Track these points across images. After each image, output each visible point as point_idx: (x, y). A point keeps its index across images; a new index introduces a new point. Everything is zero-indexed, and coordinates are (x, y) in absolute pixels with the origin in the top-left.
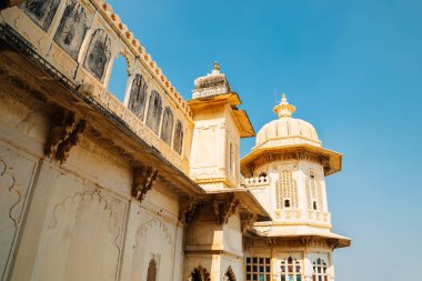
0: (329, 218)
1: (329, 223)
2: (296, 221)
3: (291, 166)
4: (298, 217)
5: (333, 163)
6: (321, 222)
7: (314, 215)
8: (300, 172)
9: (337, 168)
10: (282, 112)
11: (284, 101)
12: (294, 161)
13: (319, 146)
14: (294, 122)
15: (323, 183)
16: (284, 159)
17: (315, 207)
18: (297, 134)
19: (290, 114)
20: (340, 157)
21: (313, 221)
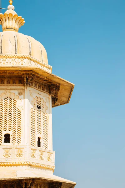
0: (53, 157)
1: (52, 164)
2: (16, 160)
3: (16, 92)
4: (19, 155)
5: (62, 93)
6: (45, 162)
7: (37, 153)
8: (26, 100)
9: (64, 99)
10: (8, 23)
11: (11, 10)
12: (20, 87)
13: (49, 71)
14: (23, 38)
15: (50, 116)
16: (8, 82)
17: (39, 145)
18: (27, 54)
19: (17, 27)
20: (72, 88)
21: (36, 161)
